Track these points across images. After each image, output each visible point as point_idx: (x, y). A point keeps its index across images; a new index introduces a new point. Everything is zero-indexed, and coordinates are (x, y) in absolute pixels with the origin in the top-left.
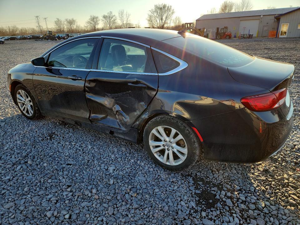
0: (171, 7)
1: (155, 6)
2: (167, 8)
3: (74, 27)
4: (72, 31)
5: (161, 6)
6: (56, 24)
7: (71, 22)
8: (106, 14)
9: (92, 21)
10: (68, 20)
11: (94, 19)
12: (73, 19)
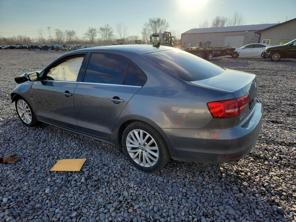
0: (165, 21)
1: (149, 20)
2: (161, 22)
3: (73, 38)
4: (71, 42)
5: (155, 20)
6: (57, 35)
7: (71, 34)
8: (103, 27)
9: (90, 32)
10: (68, 32)
11: (92, 32)
12: (73, 31)
